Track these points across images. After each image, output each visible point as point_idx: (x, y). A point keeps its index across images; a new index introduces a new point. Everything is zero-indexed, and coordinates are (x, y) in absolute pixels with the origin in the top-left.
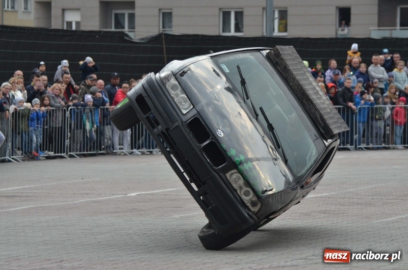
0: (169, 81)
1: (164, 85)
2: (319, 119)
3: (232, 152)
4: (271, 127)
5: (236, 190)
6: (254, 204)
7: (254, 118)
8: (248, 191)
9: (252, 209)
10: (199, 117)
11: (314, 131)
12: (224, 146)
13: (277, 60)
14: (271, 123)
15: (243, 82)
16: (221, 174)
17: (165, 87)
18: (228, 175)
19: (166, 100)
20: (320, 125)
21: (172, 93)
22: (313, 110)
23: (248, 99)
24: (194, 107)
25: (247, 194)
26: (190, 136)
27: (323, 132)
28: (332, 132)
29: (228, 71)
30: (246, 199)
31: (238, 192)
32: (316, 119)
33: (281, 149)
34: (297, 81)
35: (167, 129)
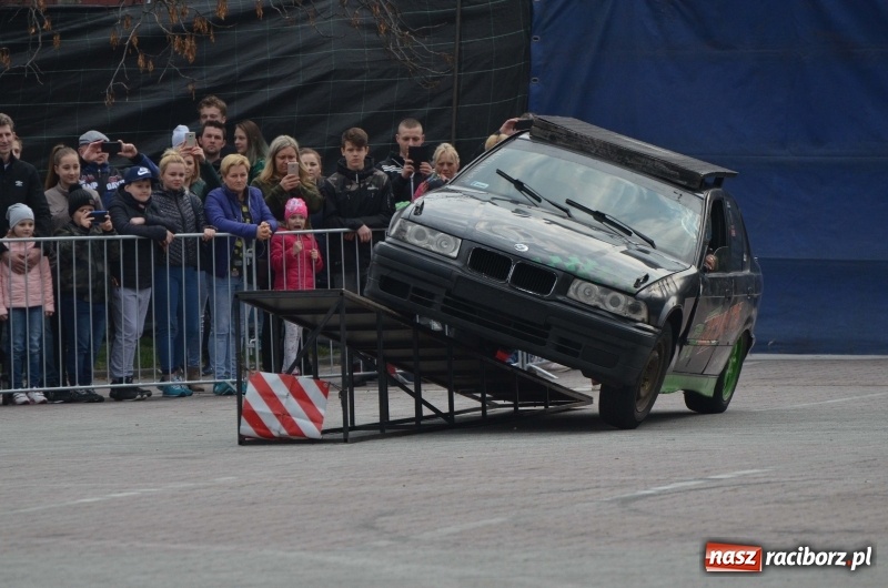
0: (405, 231)
1: (404, 240)
2: (668, 170)
3: (555, 261)
4: (599, 216)
5: (596, 307)
6: (635, 309)
7: (564, 217)
8: (615, 298)
9: (638, 317)
10: (478, 246)
11: (669, 189)
12: (538, 260)
13: (550, 133)
14: (594, 210)
15: (519, 185)
16: (560, 298)
17: (407, 242)
18: (571, 293)
19: (419, 256)
20: (674, 176)
21: (423, 244)
22: (650, 164)
23: (539, 200)
24: (462, 239)
25: (615, 302)
26: (484, 279)
27: (685, 183)
28: (699, 175)
29: (487, 185)
30: (619, 310)
31: (602, 307)
32: (663, 172)
33: (634, 234)
34: (598, 141)
35: (448, 293)
